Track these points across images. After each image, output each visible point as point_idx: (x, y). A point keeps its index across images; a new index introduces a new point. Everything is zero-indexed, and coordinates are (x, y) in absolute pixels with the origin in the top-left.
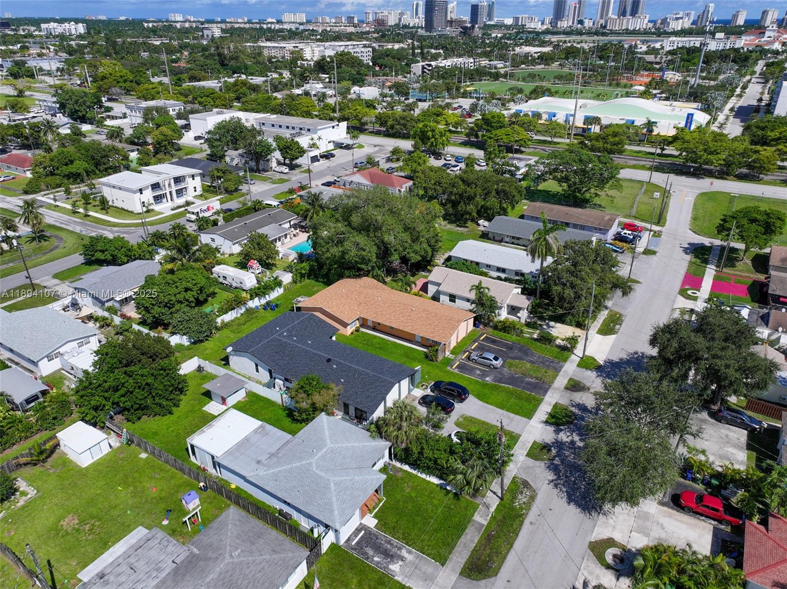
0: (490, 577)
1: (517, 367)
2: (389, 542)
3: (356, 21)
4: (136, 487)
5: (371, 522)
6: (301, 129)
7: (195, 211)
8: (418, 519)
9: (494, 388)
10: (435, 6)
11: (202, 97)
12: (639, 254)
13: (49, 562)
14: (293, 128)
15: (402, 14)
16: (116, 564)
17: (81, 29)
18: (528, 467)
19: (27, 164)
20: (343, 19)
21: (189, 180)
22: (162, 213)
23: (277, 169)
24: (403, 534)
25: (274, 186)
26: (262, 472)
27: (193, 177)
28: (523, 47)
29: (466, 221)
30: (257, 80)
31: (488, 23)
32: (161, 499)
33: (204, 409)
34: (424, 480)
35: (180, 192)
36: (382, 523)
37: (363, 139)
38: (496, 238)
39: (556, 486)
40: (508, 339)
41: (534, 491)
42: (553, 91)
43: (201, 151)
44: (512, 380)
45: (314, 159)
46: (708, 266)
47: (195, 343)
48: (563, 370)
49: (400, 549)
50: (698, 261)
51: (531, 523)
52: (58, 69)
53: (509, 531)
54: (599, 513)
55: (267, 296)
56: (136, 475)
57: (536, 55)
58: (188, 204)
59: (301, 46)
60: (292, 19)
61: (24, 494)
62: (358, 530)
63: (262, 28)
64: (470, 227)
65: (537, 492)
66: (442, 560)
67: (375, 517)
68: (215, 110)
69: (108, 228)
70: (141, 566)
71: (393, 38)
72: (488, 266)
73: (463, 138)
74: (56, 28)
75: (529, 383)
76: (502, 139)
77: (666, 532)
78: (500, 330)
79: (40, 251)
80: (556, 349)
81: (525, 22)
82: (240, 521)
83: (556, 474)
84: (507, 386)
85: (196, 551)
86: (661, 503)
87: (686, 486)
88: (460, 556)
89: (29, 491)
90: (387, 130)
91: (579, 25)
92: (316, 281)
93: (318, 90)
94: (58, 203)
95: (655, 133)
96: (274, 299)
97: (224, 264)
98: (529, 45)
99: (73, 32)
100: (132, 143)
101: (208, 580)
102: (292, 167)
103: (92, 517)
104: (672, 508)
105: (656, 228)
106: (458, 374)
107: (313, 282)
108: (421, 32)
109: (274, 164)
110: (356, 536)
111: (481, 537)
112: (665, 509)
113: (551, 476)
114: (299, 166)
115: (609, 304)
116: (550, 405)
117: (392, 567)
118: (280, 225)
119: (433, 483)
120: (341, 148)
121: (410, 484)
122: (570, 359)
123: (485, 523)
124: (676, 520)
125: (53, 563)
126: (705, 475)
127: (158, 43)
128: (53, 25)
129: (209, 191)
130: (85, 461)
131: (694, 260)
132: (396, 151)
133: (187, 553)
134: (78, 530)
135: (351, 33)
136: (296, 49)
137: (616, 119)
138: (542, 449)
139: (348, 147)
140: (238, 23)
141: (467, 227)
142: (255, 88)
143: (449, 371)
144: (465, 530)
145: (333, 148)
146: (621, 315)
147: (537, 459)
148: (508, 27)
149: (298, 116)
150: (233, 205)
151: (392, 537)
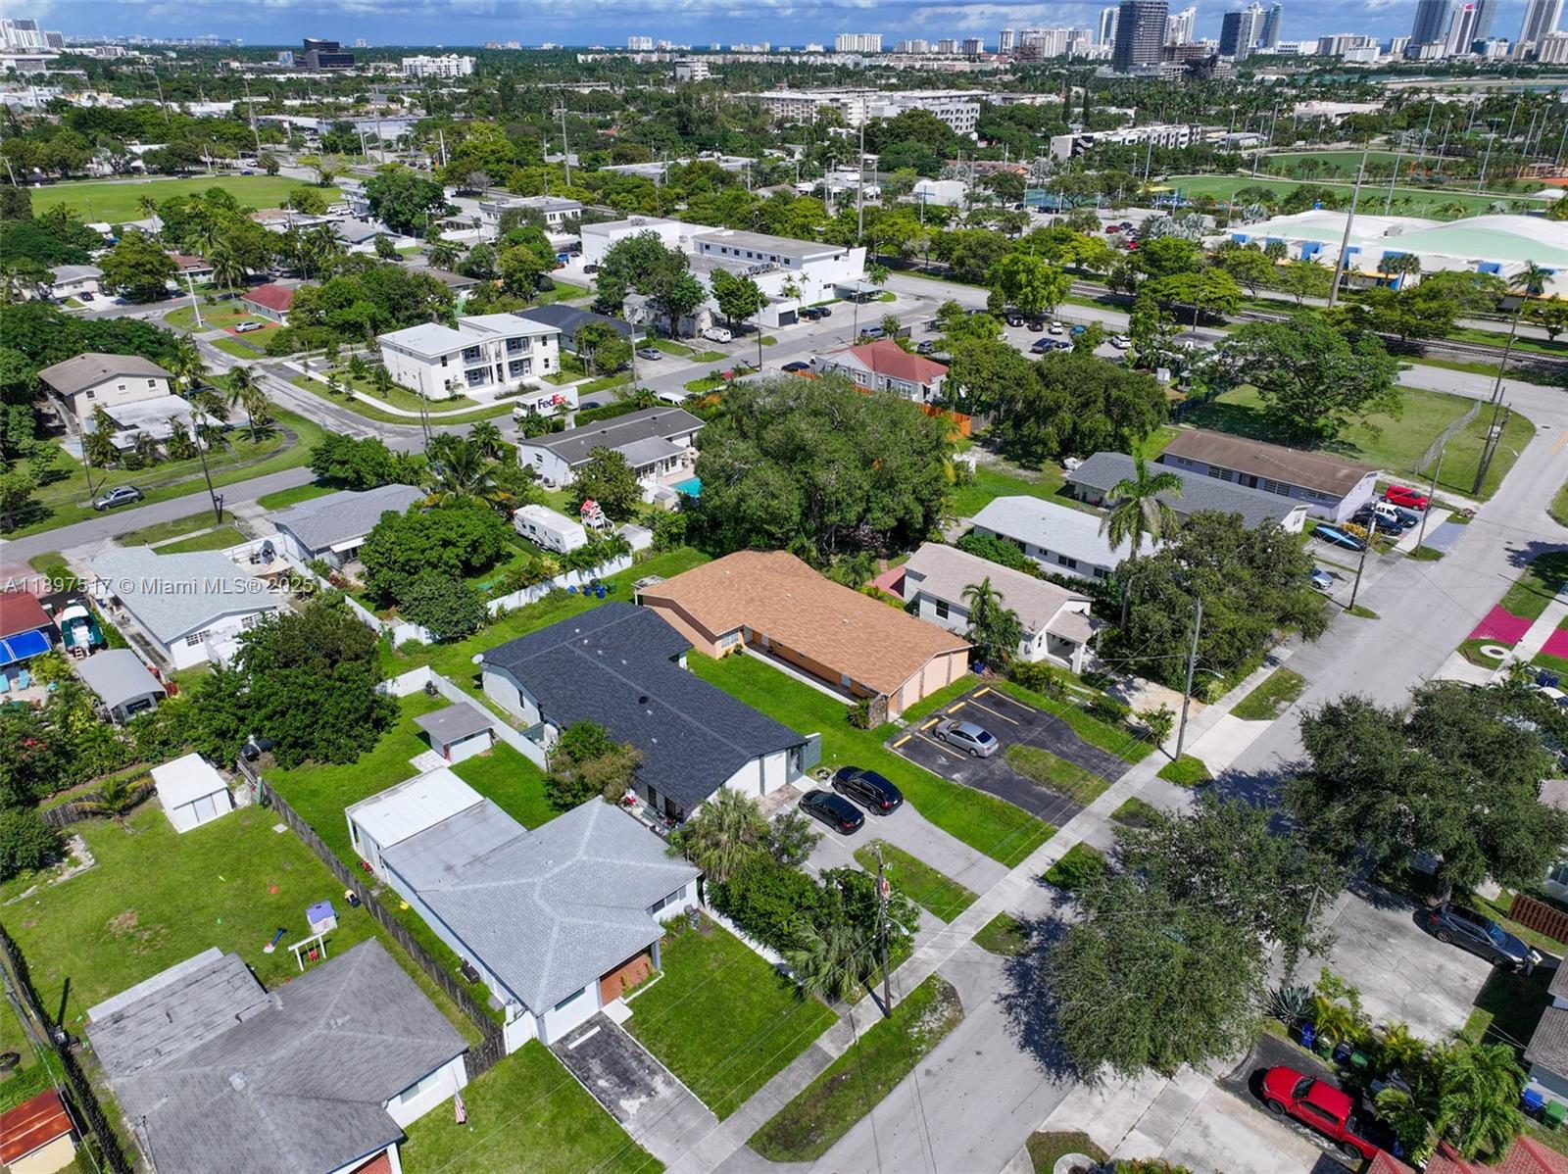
0: (802, 1159)
1: (1027, 760)
2: (638, 1057)
3: (980, 49)
4: (247, 881)
5: (619, 1012)
6: (773, 259)
7: (529, 403)
8: (707, 1023)
9: (963, 796)
10: (1140, 17)
11: (618, 194)
12: (1401, 555)
13: (67, 981)
14: (760, 257)
15: (1074, 35)
16: (148, 1003)
17: (467, 65)
18: (968, 962)
19: (285, 303)
20: (956, 45)
21: (536, 345)
22: (477, 403)
23: (710, 334)
24: (670, 1047)
25: (696, 365)
26: (447, 886)
27: (544, 339)
28: (1314, 102)
29: (1041, 458)
30: (735, 163)
31: (1263, 51)
32: (278, 908)
33: (411, 761)
34: (752, 952)
35: (516, 367)
36: (640, 1019)
37: (896, 281)
38: (1088, 498)
39: (1010, 1009)
40: (1031, 703)
41: (961, 1011)
42: (1338, 197)
43: (588, 293)
44: (1007, 786)
45: (787, 318)
46: (1559, 596)
47: (441, 642)
48: (1123, 778)
49: (653, 1073)
50: (1539, 582)
51: (928, 1073)
52: (400, 138)
53: (877, 1080)
54: (1078, 1079)
55: (596, 570)
56: (256, 860)
57: (1339, 121)
58: (523, 390)
59: (844, 98)
60: (853, 45)
61: (75, 862)
62: (590, 1024)
63: (789, 63)
64: (1046, 472)
65: (966, 1013)
66: (724, 1112)
67: (630, 1005)
68: (631, 217)
69: (378, 424)
70: (185, 1014)
71: (1043, 84)
72: (1043, 552)
73: (1103, 290)
74: (425, 64)
75: (1041, 797)
76: (1178, 294)
77: (1210, 1144)
78: (1022, 683)
79: (255, 455)
80: (1127, 736)
81: (1345, 48)
82: (373, 966)
83: (1019, 986)
84: (990, 794)
85: (279, 1005)
86: (1224, 1084)
87: (1294, 1057)
88: (761, 1110)
89: (83, 859)
90: (951, 268)
91: (1474, 54)
92: (701, 550)
93: (849, 185)
94: (311, 374)
95: (1547, 295)
96: (610, 578)
97: (541, 503)
98: (1328, 99)
99: (454, 72)
100: (469, 273)
101: (273, 1058)
102: (739, 331)
103: (160, 919)
104: (1244, 1098)
105: (1461, 502)
106: (899, 759)
107: (695, 551)
108: (1105, 71)
109: (705, 323)
110: (581, 1035)
111: (817, 1081)
112: (1229, 1096)
113: (1008, 987)
114: (752, 329)
115: (1282, 653)
116: (1065, 846)
117: (624, 1103)
118: (670, 439)
119: (766, 962)
120: (850, 298)
121: (722, 955)
122: (1148, 758)
123: (836, 1055)
124: (1244, 1123)
125: (73, 984)
126: (1342, 1041)
127: (586, 91)
128: (422, 59)
129: (572, 367)
130: (184, 822)
131: (1529, 579)
132: (948, 310)
133: (264, 1007)
134: (131, 937)
135: (962, 74)
136: (835, 104)
137: (1458, 261)
138: (1010, 931)
139: (865, 298)
140: (751, 53)
141: (1040, 470)
142: (725, 179)
143: (883, 752)
144: (790, 1060)
145: (833, 298)
146: (1301, 681)
147: (992, 950)
148: (1301, 60)
149: (785, 234)
150: (604, 398)
151: (648, 1048)
